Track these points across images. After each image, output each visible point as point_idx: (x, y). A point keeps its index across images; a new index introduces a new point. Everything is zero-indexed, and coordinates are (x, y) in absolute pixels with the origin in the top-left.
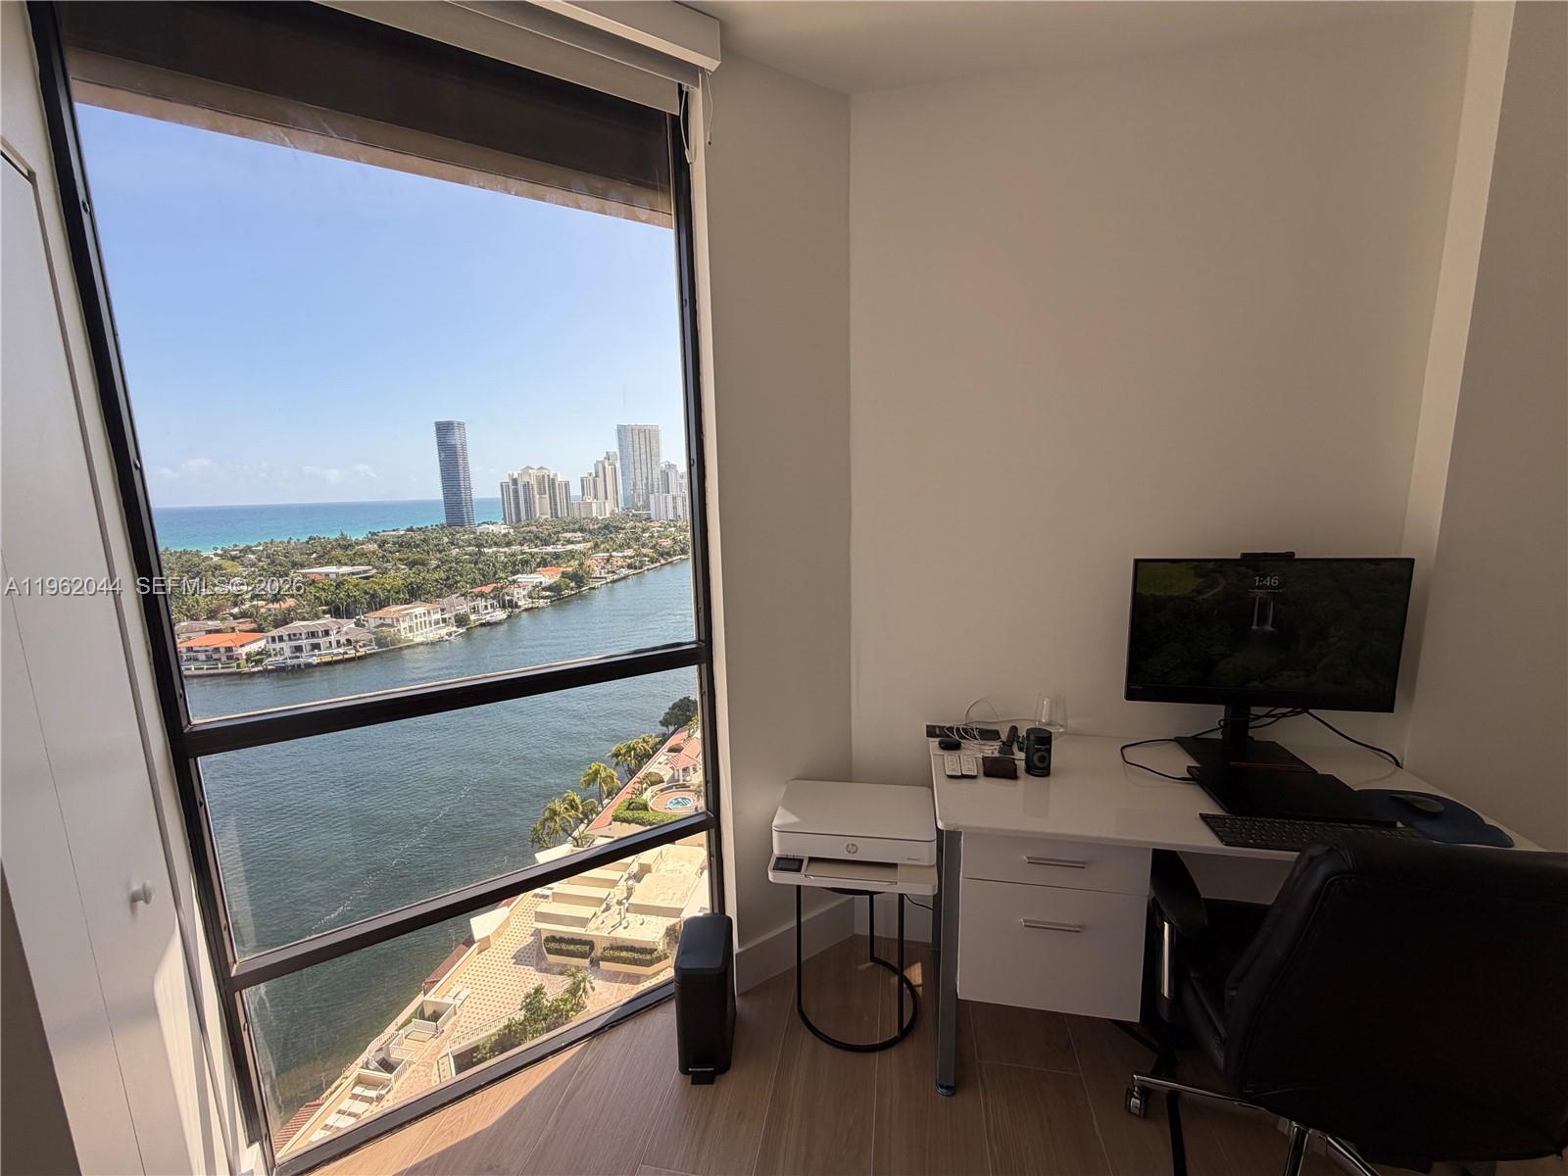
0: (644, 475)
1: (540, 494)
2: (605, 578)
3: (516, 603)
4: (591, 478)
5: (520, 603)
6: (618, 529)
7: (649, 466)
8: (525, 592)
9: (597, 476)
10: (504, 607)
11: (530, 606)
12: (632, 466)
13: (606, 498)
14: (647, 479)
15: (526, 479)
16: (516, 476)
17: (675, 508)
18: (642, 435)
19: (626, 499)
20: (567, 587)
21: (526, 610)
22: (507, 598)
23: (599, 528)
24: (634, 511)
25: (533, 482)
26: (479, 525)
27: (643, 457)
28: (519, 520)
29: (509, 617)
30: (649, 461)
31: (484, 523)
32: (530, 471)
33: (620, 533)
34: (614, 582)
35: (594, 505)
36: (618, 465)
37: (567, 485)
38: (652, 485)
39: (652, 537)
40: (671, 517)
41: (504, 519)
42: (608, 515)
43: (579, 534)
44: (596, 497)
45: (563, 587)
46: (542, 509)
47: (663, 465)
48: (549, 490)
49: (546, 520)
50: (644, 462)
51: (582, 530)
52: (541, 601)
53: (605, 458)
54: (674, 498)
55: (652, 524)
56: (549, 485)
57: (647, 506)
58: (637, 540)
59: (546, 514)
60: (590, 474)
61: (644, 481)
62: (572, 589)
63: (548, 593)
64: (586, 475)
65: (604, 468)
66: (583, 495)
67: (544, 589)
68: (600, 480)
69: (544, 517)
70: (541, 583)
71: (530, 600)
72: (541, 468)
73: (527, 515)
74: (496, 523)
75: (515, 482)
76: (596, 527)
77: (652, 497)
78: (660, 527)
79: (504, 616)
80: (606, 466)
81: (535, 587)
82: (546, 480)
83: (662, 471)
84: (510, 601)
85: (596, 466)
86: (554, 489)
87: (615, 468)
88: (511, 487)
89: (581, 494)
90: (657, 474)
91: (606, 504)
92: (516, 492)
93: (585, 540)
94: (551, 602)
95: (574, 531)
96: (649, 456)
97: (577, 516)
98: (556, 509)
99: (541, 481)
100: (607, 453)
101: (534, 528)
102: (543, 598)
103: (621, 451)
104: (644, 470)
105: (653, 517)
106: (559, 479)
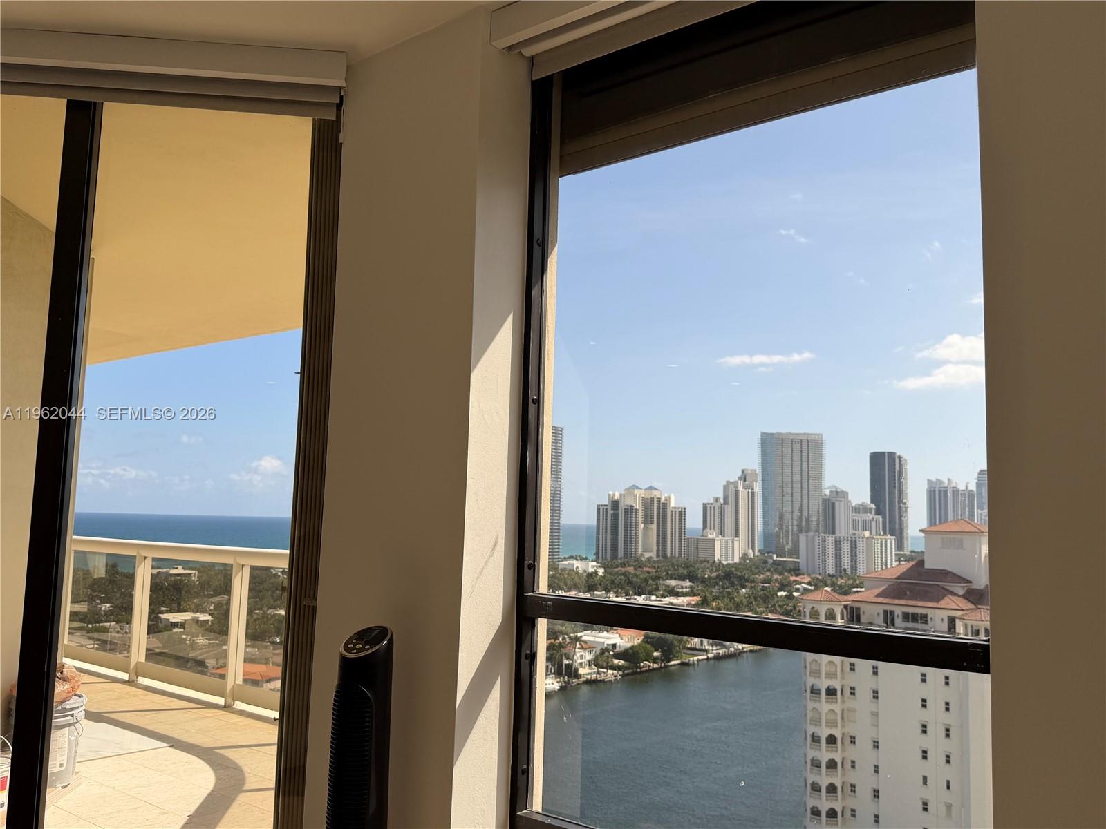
0: (797, 506)
1: (645, 522)
2: (706, 651)
3: (577, 670)
4: (717, 506)
5: (581, 671)
6: (743, 581)
7: (805, 492)
8: (589, 657)
9: (726, 502)
10: (559, 673)
11: (594, 676)
12: (778, 491)
13: (737, 535)
14: (801, 510)
15: (629, 502)
16: (617, 497)
17: (838, 556)
18: (796, 447)
19: (767, 537)
20: (649, 657)
21: (588, 682)
22: (566, 662)
23: (717, 577)
24: (775, 557)
25: (638, 506)
26: (565, 559)
27: (797, 478)
28: (614, 555)
29: (562, 688)
30: (805, 485)
31: (571, 557)
32: (636, 491)
33: (744, 587)
34: (718, 658)
35: (717, 544)
36: (758, 488)
37: (682, 513)
38: (808, 520)
39: (790, 597)
40: (831, 569)
41: (597, 554)
42: (737, 560)
43: (688, 583)
44: (722, 533)
45: (643, 655)
46: (646, 545)
47: (827, 492)
48: (658, 519)
49: (649, 559)
50: (798, 485)
51: (692, 578)
52: (610, 672)
53: (740, 478)
54: (838, 543)
55: (798, 579)
56: (657, 511)
57: (795, 552)
58: (765, 599)
59: (651, 551)
60: (717, 500)
61: (797, 514)
62: (655, 660)
63: (621, 663)
64: (711, 501)
65: (737, 492)
66: (705, 527)
67: (617, 656)
68: (730, 510)
69: (647, 555)
70: (614, 646)
71: (595, 669)
72: (651, 488)
73: (626, 551)
74: (586, 559)
75: (615, 504)
76: (714, 575)
77: (802, 538)
78: (809, 584)
79: (556, 687)
80: (741, 488)
81: (603, 651)
82: (656, 505)
83: (824, 501)
84: (569, 667)
85: (726, 488)
86: (665, 516)
87: (753, 494)
88: (610, 512)
89: (701, 526)
90: (816, 505)
91: (736, 543)
92: (615, 517)
93: (692, 593)
94: (622, 676)
95: (682, 578)
96: (805, 478)
97: (692, 558)
98: (665, 546)
99: (648, 504)
100: (743, 471)
101: (631, 569)
102: (613, 668)
103: (764, 469)
104: (797, 495)
105: (803, 567)
106: (672, 504)
